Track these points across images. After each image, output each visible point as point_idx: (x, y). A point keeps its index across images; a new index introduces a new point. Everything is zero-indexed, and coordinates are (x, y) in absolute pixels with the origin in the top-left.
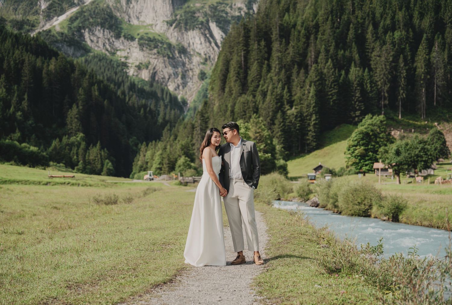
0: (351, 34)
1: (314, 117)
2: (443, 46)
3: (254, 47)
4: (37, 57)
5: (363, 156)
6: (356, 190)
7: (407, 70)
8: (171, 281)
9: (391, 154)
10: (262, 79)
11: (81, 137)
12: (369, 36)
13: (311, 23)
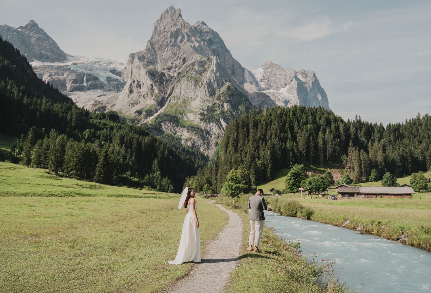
0: (287, 126)
1: (270, 165)
2: (331, 132)
3: (241, 131)
4: (140, 136)
5: (293, 185)
6: (289, 204)
7: (314, 143)
8: (186, 275)
9: (307, 184)
10: (245, 146)
11: (159, 173)
12: (296, 126)
13: (268, 120)
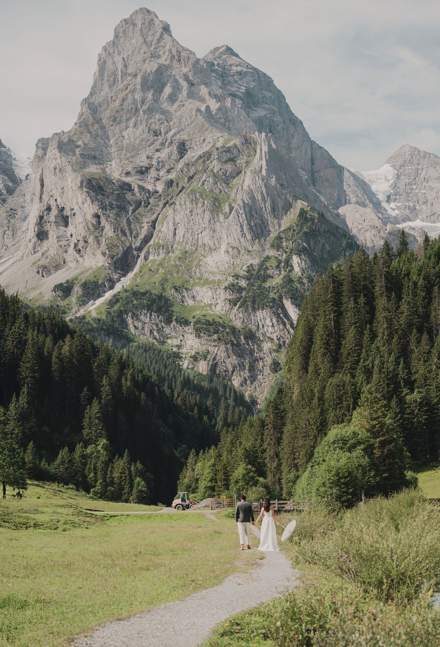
3: (350, 306)
10: (364, 351)
11: (104, 444)
